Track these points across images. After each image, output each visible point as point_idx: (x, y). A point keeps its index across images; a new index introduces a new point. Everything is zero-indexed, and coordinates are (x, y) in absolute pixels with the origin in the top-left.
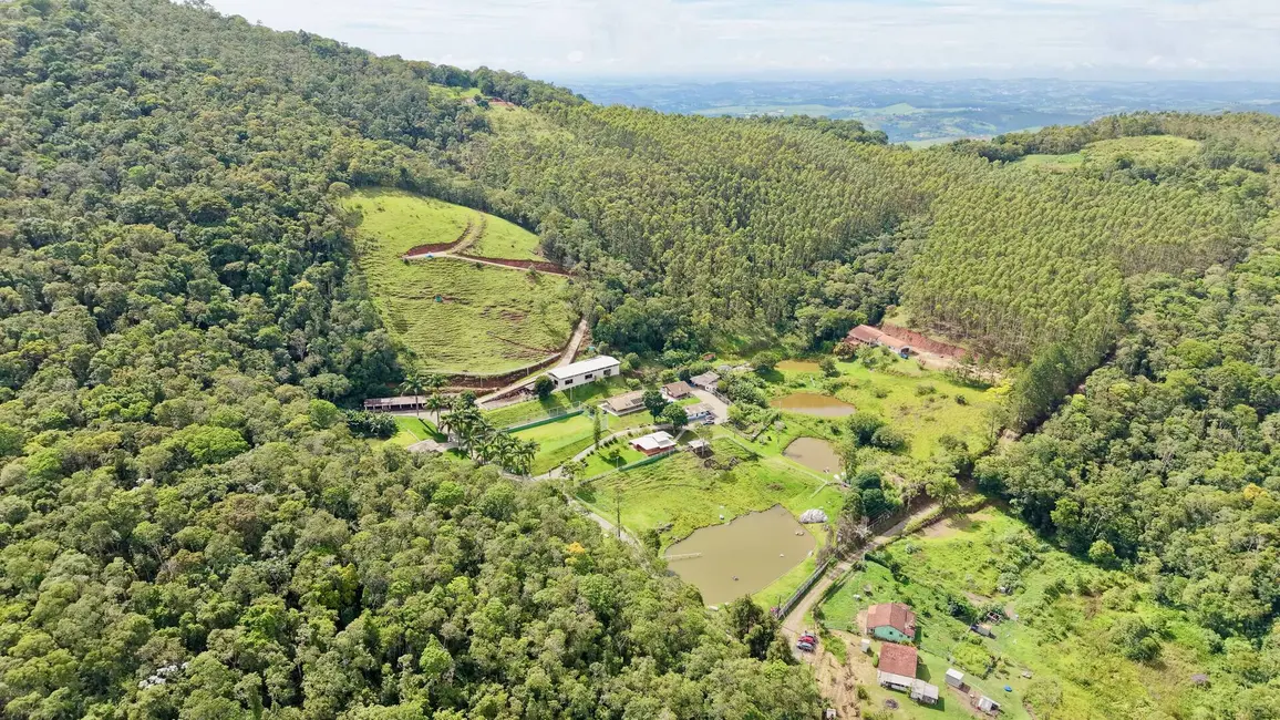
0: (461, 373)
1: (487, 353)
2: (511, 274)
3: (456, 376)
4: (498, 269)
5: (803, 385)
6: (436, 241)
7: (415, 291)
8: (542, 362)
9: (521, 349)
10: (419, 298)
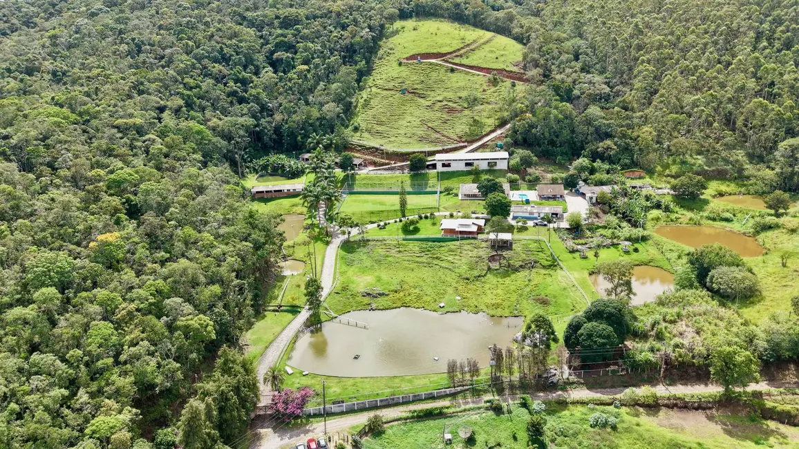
0: (378, 146)
1: (408, 135)
2: (476, 78)
3: (373, 148)
4: (467, 73)
5: (727, 220)
6: (435, 51)
7: (391, 85)
8: (445, 148)
9: (438, 136)
10: (390, 90)
